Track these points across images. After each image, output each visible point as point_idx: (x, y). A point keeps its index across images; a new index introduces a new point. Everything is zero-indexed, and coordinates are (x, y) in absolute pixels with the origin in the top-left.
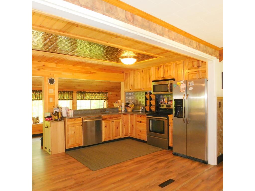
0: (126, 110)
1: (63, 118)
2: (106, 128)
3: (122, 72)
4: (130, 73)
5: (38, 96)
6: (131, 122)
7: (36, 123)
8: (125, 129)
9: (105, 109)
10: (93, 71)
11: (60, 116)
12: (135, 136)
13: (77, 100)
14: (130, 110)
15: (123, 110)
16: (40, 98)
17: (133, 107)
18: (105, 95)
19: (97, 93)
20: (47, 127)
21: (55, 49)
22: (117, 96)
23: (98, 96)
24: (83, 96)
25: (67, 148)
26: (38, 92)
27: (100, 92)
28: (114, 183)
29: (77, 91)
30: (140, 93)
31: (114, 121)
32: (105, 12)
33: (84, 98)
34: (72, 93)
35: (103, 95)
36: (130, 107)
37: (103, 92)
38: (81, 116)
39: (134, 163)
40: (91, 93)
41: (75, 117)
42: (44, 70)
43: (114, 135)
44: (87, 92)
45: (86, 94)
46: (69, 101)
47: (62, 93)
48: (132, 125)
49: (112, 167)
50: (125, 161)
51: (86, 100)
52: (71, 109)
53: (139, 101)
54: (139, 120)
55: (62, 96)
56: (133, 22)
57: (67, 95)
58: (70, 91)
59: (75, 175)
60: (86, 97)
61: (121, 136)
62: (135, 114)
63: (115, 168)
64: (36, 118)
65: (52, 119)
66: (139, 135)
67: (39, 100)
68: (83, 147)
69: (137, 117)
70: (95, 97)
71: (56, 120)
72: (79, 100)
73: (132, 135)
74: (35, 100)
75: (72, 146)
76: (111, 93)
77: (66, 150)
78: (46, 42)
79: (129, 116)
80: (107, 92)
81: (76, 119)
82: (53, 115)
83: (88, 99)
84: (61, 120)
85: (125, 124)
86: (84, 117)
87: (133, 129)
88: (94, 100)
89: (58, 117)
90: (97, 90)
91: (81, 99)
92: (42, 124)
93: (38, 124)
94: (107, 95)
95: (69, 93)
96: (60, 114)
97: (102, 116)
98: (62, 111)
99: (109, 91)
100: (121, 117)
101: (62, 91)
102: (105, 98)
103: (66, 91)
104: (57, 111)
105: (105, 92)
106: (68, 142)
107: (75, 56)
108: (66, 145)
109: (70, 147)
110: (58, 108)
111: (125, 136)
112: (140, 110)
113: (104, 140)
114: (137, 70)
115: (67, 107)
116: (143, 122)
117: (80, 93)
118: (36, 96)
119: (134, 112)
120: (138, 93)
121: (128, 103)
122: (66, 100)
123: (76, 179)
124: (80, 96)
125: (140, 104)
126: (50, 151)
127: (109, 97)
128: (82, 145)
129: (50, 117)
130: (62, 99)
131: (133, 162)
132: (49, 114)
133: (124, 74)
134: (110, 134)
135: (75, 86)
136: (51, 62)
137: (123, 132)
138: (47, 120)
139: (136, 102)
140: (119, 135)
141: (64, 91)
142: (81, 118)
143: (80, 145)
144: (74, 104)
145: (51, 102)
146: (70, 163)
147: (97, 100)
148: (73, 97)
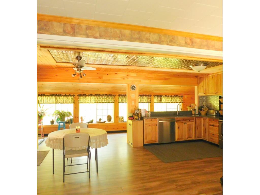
0: (200, 114)
1: (142, 118)
2: (179, 129)
3: (196, 77)
4: (203, 77)
5: (123, 99)
6: (204, 125)
7: (121, 121)
8: (198, 132)
9: (178, 112)
10: (167, 78)
11: (140, 117)
12: (207, 139)
13: (155, 102)
14: (203, 113)
15: (197, 113)
16: (125, 101)
17: (206, 110)
18: (180, 99)
19: (173, 96)
20: (130, 125)
21: (136, 64)
22: (192, 99)
23: (173, 99)
24: (159, 99)
25: (145, 143)
26: (123, 96)
27: (175, 96)
28: (180, 174)
29: (154, 95)
30: (214, 97)
31: (187, 123)
32: (168, 43)
33: (160, 101)
34: (150, 97)
35: (178, 99)
36: (203, 111)
37: (179, 95)
38: (156, 118)
39: (202, 162)
40: (167, 97)
41: (151, 118)
42: (128, 79)
43: (187, 136)
44: (163, 95)
45: (162, 98)
46: (147, 103)
47: (141, 97)
48: (205, 128)
49: (181, 162)
50: (193, 160)
51: (163, 103)
52: (149, 111)
53: (213, 105)
54: (212, 124)
55: (142, 99)
56: (192, 44)
57: (146, 98)
58: (148, 95)
59: (150, 163)
60: (162, 100)
61: (193, 138)
62: (208, 118)
63: (183, 164)
64: (121, 117)
65: (133, 119)
66: (211, 138)
67: (124, 102)
68: (158, 144)
69: (210, 120)
70: (170, 101)
71: (136, 119)
72: (156, 102)
73: (205, 138)
74: (121, 102)
75: (148, 142)
76: (186, 96)
77: (144, 145)
78: (129, 60)
79: (202, 119)
80: (182, 95)
81: (152, 120)
82: (135, 115)
83: (164, 102)
84: (141, 120)
85: (198, 127)
86: (159, 118)
87: (206, 132)
88: (170, 103)
89: (138, 117)
90: (173, 94)
91: (158, 102)
92: (126, 123)
93: (123, 122)
94: (182, 99)
95: (148, 97)
96: (140, 115)
97: (175, 118)
98: (141, 112)
99: (185, 94)
100: (193, 119)
101: (141, 95)
102: (180, 101)
103: (145, 95)
104: (137, 112)
105: (180, 95)
106: (146, 138)
107: (151, 67)
108: (144, 141)
109: (147, 143)
110: (138, 109)
111: (197, 138)
112: (214, 114)
113: (176, 140)
114: (210, 74)
115: (145, 109)
116: (216, 126)
117: (157, 97)
118: (122, 99)
119: (208, 115)
120: (212, 96)
121: (202, 107)
122: (145, 102)
123: (150, 166)
124: (157, 99)
125: (214, 107)
126: (132, 144)
127: (184, 100)
128: (157, 142)
129: (132, 117)
130: (142, 101)
131: (200, 161)
132: (131, 115)
133: (198, 78)
134: (182, 135)
135: (152, 91)
136: (133, 72)
137: (195, 134)
138: (130, 119)
139: (211, 106)
140: (191, 137)
141: (144, 95)
142: (156, 119)
143: (155, 142)
144: (152, 107)
145: (133, 105)
146: (146, 155)
147: (173, 103)
148: (150, 100)
